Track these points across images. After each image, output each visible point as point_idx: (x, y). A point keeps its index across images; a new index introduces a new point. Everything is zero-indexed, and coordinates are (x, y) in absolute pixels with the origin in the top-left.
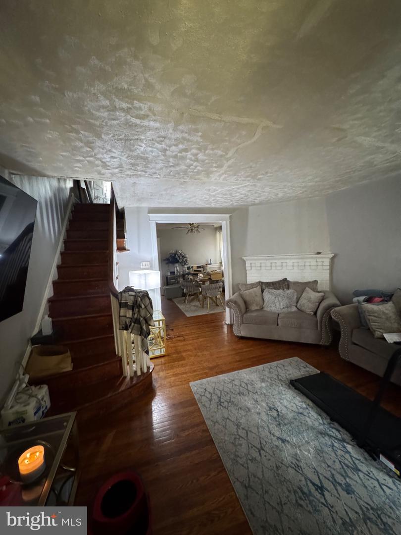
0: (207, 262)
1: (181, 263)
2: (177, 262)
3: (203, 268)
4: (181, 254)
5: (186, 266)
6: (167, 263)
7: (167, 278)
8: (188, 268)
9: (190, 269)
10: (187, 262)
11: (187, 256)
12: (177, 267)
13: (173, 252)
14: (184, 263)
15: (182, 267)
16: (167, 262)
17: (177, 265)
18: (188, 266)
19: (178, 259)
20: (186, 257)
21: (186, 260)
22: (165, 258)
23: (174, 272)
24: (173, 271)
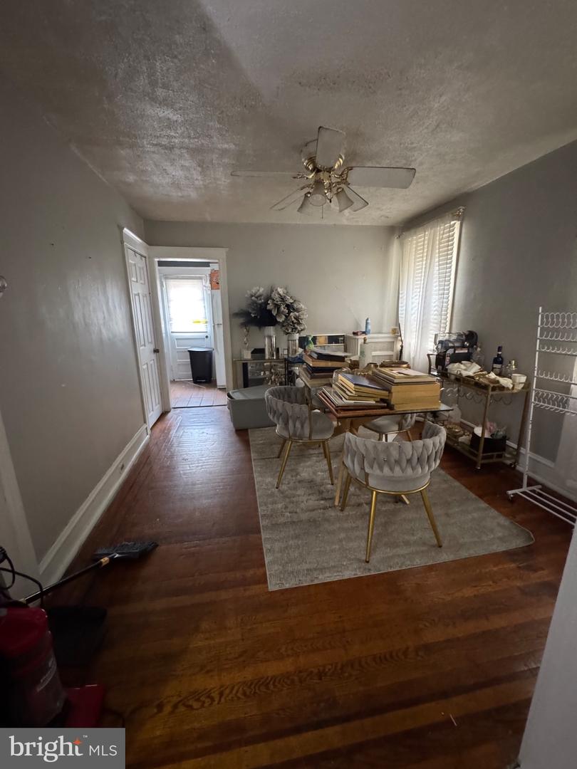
0: (358, 325)
1: (282, 325)
2: (272, 321)
3: (344, 341)
4: (283, 299)
5: (297, 336)
6: (244, 325)
7: (245, 366)
8: (303, 342)
9: (308, 342)
10: (299, 323)
11: (302, 306)
12: (270, 337)
13: (262, 290)
14: (292, 324)
15: (285, 337)
16: (241, 320)
17: (270, 330)
18: (303, 334)
19: (274, 313)
20: (297, 310)
21: (297, 318)
22: (236, 311)
23: (262, 351)
24: (259, 346)
